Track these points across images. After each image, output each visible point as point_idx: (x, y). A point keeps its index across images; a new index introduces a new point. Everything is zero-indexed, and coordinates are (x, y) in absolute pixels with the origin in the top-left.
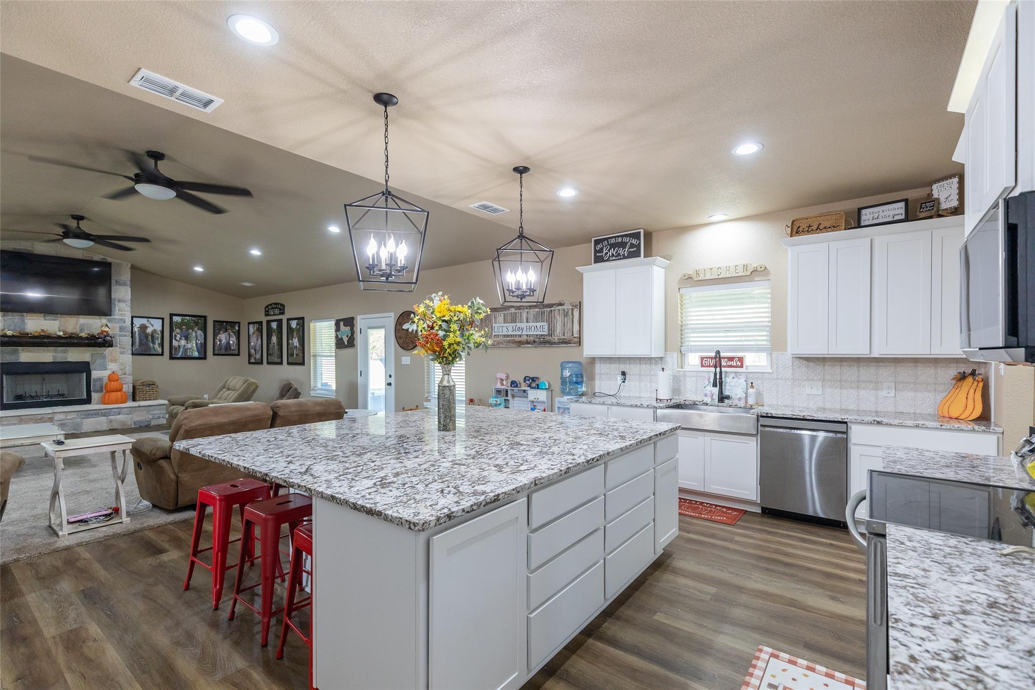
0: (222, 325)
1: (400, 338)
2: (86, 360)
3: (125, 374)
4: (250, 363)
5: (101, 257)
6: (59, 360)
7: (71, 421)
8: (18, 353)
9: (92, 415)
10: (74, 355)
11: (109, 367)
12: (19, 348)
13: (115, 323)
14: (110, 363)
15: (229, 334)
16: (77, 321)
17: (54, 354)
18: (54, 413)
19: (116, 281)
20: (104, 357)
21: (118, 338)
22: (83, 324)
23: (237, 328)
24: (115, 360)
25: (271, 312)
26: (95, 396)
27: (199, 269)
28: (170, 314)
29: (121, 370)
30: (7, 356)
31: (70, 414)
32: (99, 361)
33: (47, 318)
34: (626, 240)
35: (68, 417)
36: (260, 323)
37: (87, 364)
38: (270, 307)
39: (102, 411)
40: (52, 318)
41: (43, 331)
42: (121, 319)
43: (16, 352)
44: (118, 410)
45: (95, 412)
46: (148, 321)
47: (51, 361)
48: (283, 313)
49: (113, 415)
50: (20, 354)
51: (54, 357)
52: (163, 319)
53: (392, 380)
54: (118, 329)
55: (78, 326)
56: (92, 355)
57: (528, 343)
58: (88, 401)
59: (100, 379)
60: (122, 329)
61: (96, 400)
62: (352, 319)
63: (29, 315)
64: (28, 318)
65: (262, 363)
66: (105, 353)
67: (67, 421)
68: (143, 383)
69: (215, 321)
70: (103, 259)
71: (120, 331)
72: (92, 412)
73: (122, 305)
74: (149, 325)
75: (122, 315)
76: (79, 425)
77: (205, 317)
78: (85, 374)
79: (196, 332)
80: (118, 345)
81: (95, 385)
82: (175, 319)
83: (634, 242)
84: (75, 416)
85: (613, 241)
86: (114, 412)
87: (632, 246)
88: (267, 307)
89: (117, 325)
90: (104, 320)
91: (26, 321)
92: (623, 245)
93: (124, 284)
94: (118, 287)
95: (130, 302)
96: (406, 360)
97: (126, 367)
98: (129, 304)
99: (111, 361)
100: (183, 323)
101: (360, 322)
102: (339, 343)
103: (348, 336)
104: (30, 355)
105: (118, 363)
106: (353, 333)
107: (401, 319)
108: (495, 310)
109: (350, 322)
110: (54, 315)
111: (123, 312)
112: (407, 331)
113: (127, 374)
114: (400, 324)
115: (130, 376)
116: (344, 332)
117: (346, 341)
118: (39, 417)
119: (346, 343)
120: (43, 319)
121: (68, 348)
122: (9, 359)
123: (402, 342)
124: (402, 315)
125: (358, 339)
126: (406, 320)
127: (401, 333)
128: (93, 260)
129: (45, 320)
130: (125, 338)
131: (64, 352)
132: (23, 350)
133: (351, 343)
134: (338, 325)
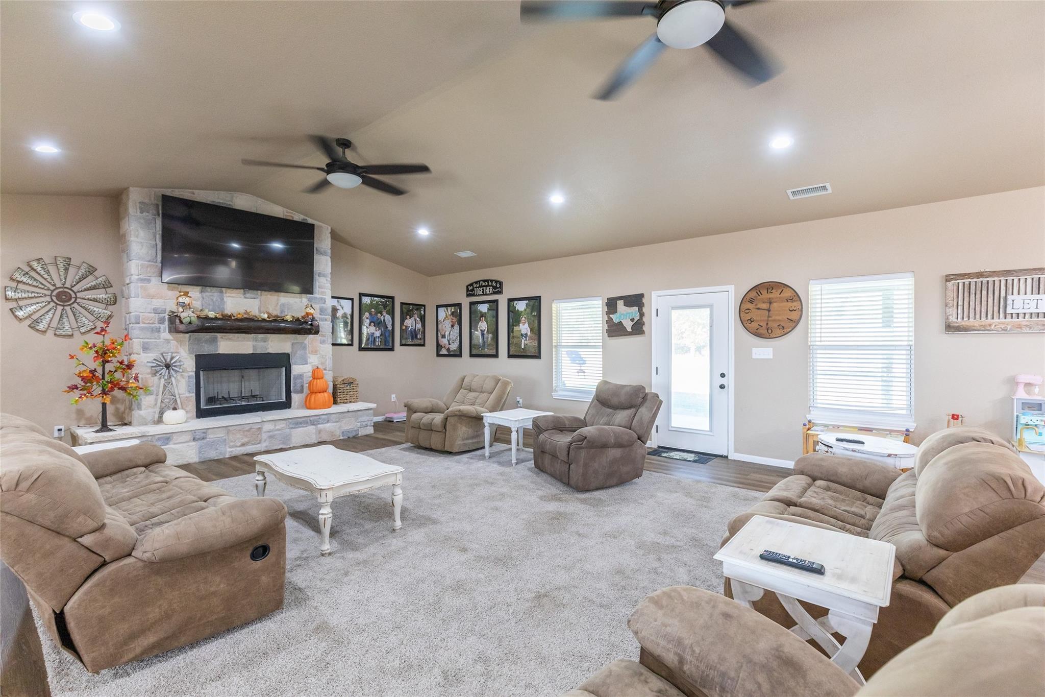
0: (409, 309)
1: (751, 321)
2: (286, 352)
3: (325, 370)
4: (439, 355)
5: (302, 217)
6: (259, 351)
7: (279, 432)
8: (217, 342)
9: (301, 423)
10: (275, 344)
11: (309, 360)
12: (218, 335)
13: (315, 303)
14: (311, 356)
15: (415, 320)
16: (278, 300)
17: (255, 343)
18: (263, 421)
19: (317, 249)
20: (305, 348)
21: (322, 323)
22: (283, 305)
23: (422, 312)
24: (315, 352)
25: (479, 291)
26: (295, 398)
27: (424, 232)
28: (360, 294)
29: (322, 364)
30: (206, 345)
31: (280, 422)
32: (300, 353)
33: (248, 295)
35: (277, 427)
36: (459, 305)
37: (287, 356)
38: (475, 285)
39: (311, 419)
40: (252, 296)
41: (246, 312)
42: (321, 299)
43: (214, 340)
44: (326, 416)
45: (304, 419)
46: (338, 301)
47: (251, 352)
48: (500, 292)
49: (322, 424)
50: (219, 343)
51: (254, 347)
52: (353, 300)
53: (730, 381)
54: (318, 311)
56: (293, 344)
58: (287, 405)
59: (301, 376)
60: (322, 311)
61: (297, 404)
62: (642, 296)
63: (229, 291)
64: (228, 295)
65: (458, 354)
66: (305, 342)
67: (276, 432)
68: (343, 380)
69: (402, 304)
70: (304, 219)
71: (320, 314)
73: (323, 281)
74: (340, 307)
75: (322, 293)
76: (287, 438)
77: (393, 298)
78: (284, 369)
79: (384, 316)
80: (321, 333)
81: (295, 383)
82: (365, 300)
84: (283, 426)
86: (324, 419)
88: (471, 285)
89: (317, 307)
90: (308, 299)
91: (225, 299)
93: (326, 254)
94: (320, 257)
95: (330, 276)
96: (763, 350)
97: (326, 360)
98: (329, 279)
99: (312, 352)
101: (655, 300)
102: (615, 330)
103: (632, 320)
104: (228, 345)
105: (318, 355)
106: (642, 315)
107: (753, 294)
108: (1008, 273)
109: (636, 301)
110: (255, 292)
111: (323, 290)
112: (769, 310)
113: (327, 369)
114: (751, 301)
115: (330, 372)
116: (625, 315)
117: (628, 326)
118: (247, 427)
119: (629, 329)
120: (243, 296)
121: (269, 335)
122: (207, 349)
123: (754, 325)
124: (757, 288)
125: (653, 324)
126: (765, 295)
127: (754, 314)
128: (295, 219)
129: (245, 298)
130: (326, 322)
131: (265, 341)
132: (222, 338)
133: (638, 328)
134: (611, 305)
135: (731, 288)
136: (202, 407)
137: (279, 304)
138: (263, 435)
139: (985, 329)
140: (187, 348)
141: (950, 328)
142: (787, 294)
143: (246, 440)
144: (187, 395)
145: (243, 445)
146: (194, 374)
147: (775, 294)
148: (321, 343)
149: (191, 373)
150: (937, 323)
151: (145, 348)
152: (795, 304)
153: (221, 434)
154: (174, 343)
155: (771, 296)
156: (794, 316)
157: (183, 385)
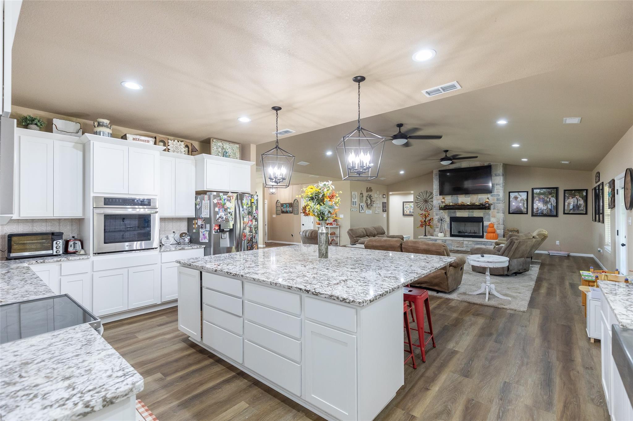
1: (625, 198)
2: (482, 216)
3: (499, 224)
4: (593, 220)
5: (488, 163)
6: (470, 216)
8: (456, 212)
9: (479, 244)
10: (477, 214)
11: (491, 220)
12: (456, 210)
13: (494, 196)
14: (491, 218)
16: (477, 197)
17: (469, 213)
18: (464, 240)
19: (495, 174)
20: (489, 215)
21: (496, 205)
22: (480, 198)
23: (585, 194)
24: (494, 217)
26: (485, 234)
28: (531, 188)
29: (497, 222)
32: (487, 217)
33: (466, 196)
35: (469, 243)
36: (595, 189)
37: (482, 218)
38: (596, 176)
39: (484, 242)
40: (468, 196)
41: (462, 202)
42: (498, 194)
43: (455, 212)
44: (490, 243)
45: (480, 242)
47: (468, 216)
48: (599, 180)
49: (488, 245)
51: (468, 214)
52: (527, 192)
53: (626, 241)
54: (496, 200)
55: (478, 199)
56: (484, 213)
58: (482, 237)
59: (488, 226)
60: (498, 200)
61: (485, 237)
62: (614, 180)
63: (460, 195)
64: (459, 197)
66: (490, 213)
67: (469, 245)
68: (508, 229)
69: (565, 191)
72: (479, 242)
73: (498, 186)
74: (519, 196)
75: (498, 192)
77: (558, 188)
78: (481, 223)
79: (550, 199)
80: (496, 209)
81: (485, 229)
82: (535, 191)
84: (471, 243)
86: (489, 244)
89: (496, 198)
90: (489, 196)
91: (459, 198)
93: (499, 175)
94: (496, 177)
95: (502, 184)
97: (500, 220)
98: (502, 186)
99: (492, 217)
100: (540, 194)
101: (617, 183)
104: (460, 214)
105: (496, 218)
106: (614, 194)
109: (612, 184)
110: (469, 195)
111: (498, 191)
113: (500, 224)
115: (502, 225)
118: (459, 241)
119: (611, 204)
120: (464, 197)
121: (474, 210)
122: (453, 215)
123: (626, 201)
124: (626, 174)
125: (616, 200)
126: (627, 179)
127: (626, 193)
128: (484, 165)
130: (499, 204)
131: (473, 212)
134: (608, 187)
136: (452, 234)
137: (478, 198)
138: (464, 245)
140: (447, 215)
142: (630, 177)
143: (458, 245)
144: (447, 229)
145: (457, 247)
146: (449, 223)
148: (497, 213)
149: (448, 223)
151: (437, 215)
153: (450, 242)
154: (444, 213)
157: (446, 226)
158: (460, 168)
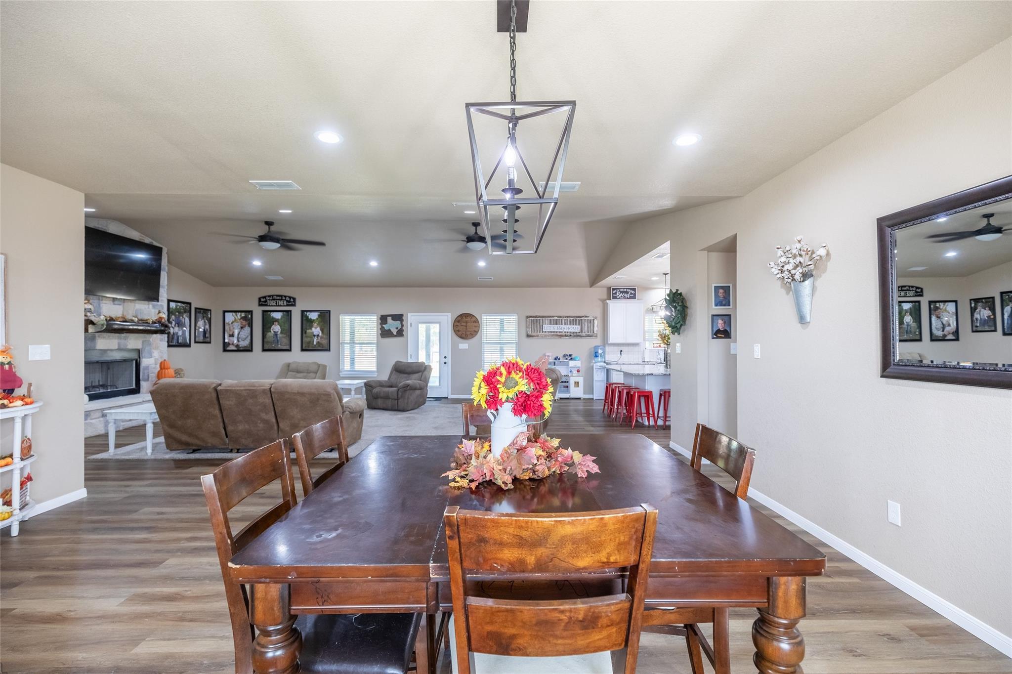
1: (459, 331)
2: (139, 348)
4: (225, 350)
5: (150, 240)
6: (122, 347)
10: (132, 342)
11: (153, 355)
12: (97, 334)
14: (154, 351)
15: (205, 322)
16: (134, 306)
17: (119, 341)
19: (162, 267)
20: (150, 345)
24: (157, 348)
25: (271, 303)
26: (144, 385)
29: (161, 357)
30: (89, 343)
32: (147, 348)
33: (115, 302)
34: (628, 290)
36: (251, 312)
37: (139, 352)
38: (267, 298)
40: (118, 303)
42: (161, 305)
43: (94, 339)
47: (116, 348)
48: (294, 305)
50: (97, 341)
51: (119, 344)
53: (449, 360)
56: (143, 342)
57: (566, 336)
58: (137, 391)
59: (147, 368)
61: (145, 390)
62: (402, 315)
63: (104, 298)
64: (103, 302)
65: (249, 349)
66: (150, 340)
69: (196, 309)
73: (162, 291)
75: (161, 301)
78: (135, 362)
79: (185, 319)
81: (144, 373)
82: (172, 305)
83: (633, 292)
85: (622, 290)
87: (631, 294)
88: (265, 297)
90: (156, 305)
91: (101, 305)
92: (627, 293)
94: (162, 272)
95: (166, 287)
96: (464, 345)
97: (164, 354)
98: (166, 290)
99: (154, 349)
100: (176, 309)
101: (411, 318)
102: (385, 333)
103: (397, 328)
104: (103, 342)
105: (158, 351)
106: (402, 326)
107: (460, 318)
108: (543, 317)
109: (399, 318)
111: (162, 299)
112: (466, 327)
114: (458, 322)
116: (392, 325)
117: (395, 332)
119: (395, 333)
120: (112, 303)
121: (128, 335)
122: (89, 346)
123: (460, 333)
124: (461, 316)
125: (409, 332)
126: (465, 319)
127: (460, 328)
128: (145, 242)
129: (114, 304)
131: (125, 339)
132: (99, 337)
133: (400, 333)
134: (383, 319)
135: (449, 315)
137: (135, 309)
139: (537, 336)
141: (528, 336)
142: (474, 319)
147: (469, 319)
148: (160, 341)
150: (524, 335)
152: (477, 324)
155: (467, 319)
156: (476, 329)
158: (105, 231)
